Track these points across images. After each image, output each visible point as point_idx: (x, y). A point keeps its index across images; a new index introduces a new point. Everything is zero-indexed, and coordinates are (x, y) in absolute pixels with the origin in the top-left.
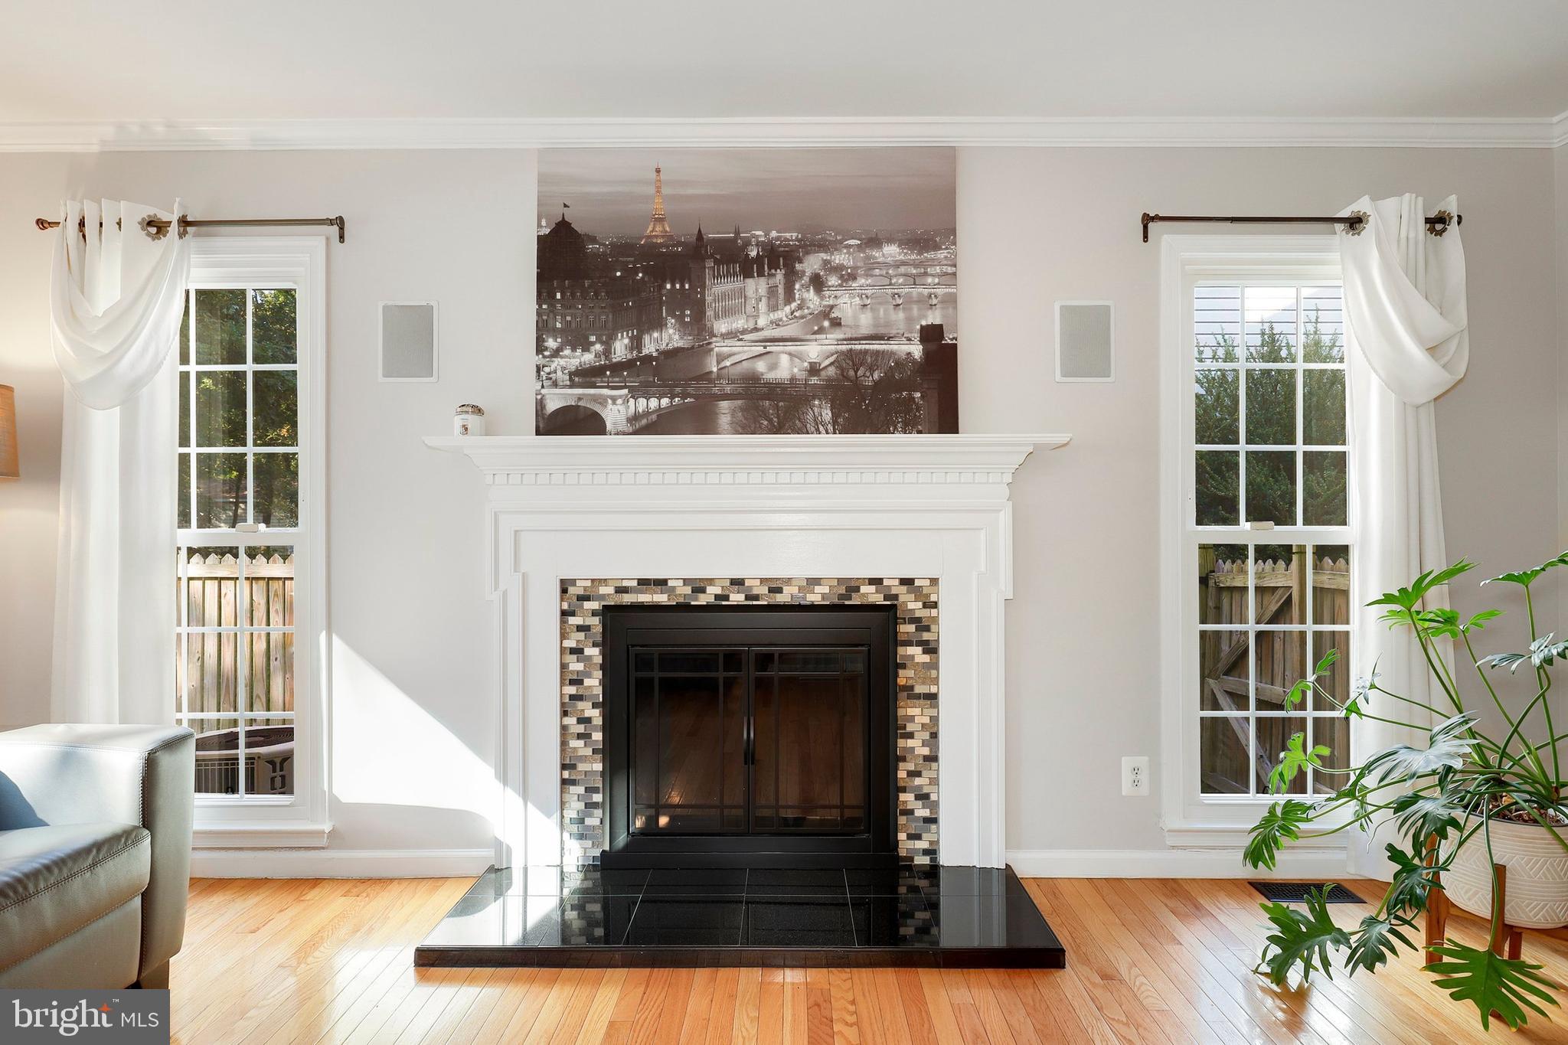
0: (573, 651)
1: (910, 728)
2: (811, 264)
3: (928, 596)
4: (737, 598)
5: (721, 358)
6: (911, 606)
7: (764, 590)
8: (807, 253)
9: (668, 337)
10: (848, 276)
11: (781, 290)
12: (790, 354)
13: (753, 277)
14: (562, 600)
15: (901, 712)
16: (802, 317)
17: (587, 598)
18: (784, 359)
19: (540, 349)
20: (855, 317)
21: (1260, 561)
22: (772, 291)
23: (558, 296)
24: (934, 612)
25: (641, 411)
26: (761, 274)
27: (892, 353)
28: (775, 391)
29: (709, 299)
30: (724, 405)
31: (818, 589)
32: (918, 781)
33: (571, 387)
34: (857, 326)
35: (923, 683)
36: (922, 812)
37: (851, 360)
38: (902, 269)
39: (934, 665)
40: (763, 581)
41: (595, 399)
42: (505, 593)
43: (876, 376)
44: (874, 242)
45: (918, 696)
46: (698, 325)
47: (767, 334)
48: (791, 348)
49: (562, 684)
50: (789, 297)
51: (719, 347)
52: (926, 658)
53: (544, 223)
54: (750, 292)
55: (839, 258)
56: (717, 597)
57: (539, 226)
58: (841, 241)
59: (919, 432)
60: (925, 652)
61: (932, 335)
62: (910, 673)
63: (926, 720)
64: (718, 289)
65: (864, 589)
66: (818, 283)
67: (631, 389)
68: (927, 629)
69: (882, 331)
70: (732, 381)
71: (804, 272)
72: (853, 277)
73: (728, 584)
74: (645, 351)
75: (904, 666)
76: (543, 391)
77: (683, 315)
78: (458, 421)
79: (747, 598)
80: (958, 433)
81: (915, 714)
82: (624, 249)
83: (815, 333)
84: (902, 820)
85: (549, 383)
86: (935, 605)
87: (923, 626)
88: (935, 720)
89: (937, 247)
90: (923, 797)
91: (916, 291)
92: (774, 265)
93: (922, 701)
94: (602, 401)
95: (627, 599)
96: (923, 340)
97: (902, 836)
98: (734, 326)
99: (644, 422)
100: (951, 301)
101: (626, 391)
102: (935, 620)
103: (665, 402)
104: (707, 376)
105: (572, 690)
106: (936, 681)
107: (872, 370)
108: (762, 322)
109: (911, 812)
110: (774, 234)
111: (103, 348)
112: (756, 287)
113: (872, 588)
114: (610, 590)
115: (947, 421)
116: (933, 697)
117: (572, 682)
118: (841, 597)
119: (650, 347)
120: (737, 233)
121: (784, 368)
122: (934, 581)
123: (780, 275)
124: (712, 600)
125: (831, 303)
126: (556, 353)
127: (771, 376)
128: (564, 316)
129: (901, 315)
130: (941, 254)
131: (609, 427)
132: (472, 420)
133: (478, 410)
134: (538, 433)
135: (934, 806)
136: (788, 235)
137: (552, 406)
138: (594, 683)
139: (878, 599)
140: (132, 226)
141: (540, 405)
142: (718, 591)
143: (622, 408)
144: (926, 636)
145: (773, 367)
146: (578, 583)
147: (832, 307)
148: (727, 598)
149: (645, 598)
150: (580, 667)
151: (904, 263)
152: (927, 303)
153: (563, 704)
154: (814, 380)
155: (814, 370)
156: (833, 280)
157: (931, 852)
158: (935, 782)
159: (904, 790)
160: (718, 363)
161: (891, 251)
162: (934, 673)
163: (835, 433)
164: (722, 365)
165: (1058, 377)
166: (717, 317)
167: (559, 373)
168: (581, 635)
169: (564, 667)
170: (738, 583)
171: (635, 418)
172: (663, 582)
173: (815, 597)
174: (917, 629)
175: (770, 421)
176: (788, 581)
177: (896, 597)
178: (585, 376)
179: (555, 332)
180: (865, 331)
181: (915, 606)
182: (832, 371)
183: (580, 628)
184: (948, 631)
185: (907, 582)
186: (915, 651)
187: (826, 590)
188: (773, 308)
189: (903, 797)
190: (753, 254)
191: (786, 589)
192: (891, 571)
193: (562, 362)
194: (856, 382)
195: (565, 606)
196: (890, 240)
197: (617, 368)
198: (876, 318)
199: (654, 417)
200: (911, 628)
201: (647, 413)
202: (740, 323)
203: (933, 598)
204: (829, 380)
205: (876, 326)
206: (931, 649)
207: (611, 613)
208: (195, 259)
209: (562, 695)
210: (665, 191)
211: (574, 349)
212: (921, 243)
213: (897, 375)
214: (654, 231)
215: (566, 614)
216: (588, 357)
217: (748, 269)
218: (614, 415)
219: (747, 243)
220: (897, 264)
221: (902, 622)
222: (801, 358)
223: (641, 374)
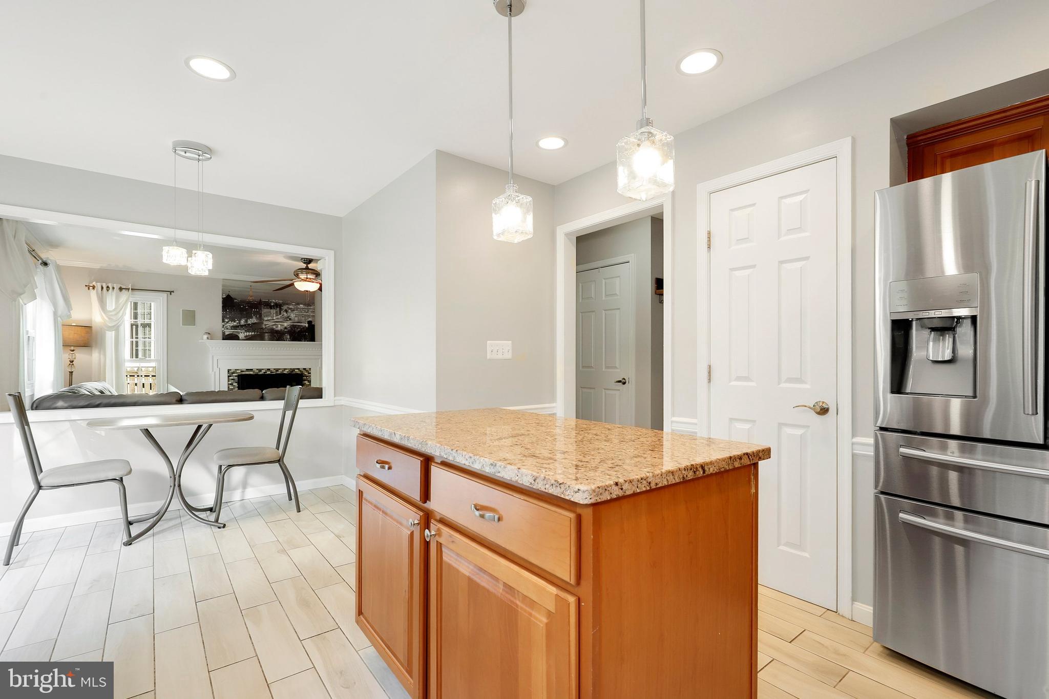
0: (230, 384)
2: (285, 307)
3: (309, 371)
5: (265, 325)
6: (305, 373)
8: (284, 305)
9: (253, 320)
10: (292, 310)
11: (278, 312)
13: (272, 309)
16: (283, 318)
17: (234, 373)
18: (279, 326)
19: (223, 321)
20: (294, 318)
22: (276, 312)
23: (227, 310)
25: (247, 335)
26: (274, 308)
27: (302, 326)
28: (277, 332)
29: (262, 313)
30: (266, 334)
31: (286, 370)
33: (231, 329)
34: (295, 320)
37: (293, 327)
39: (310, 385)
41: (237, 332)
42: (215, 371)
43: (299, 330)
44: (298, 304)
46: (260, 318)
47: (275, 321)
48: (281, 324)
50: (280, 314)
51: (265, 323)
52: (308, 383)
54: (272, 312)
55: (290, 307)
57: (223, 295)
58: (291, 303)
59: (308, 341)
61: (310, 322)
64: (265, 311)
66: (286, 311)
67: (245, 331)
69: (300, 321)
70: (268, 330)
71: (283, 309)
72: (294, 310)
74: (248, 323)
76: (224, 330)
77: (257, 316)
78: (205, 337)
80: (315, 341)
82: (243, 302)
83: (286, 321)
85: (226, 328)
86: (310, 373)
89: (311, 306)
91: (307, 314)
92: (277, 307)
94: (239, 333)
95: (244, 373)
96: (308, 323)
98: (268, 318)
99: (248, 337)
100: (314, 316)
102: (310, 376)
103: (253, 333)
104: (262, 328)
107: (298, 328)
108: (274, 318)
110: (277, 301)
112: (273, 311)
113: (297, 370)
114: (240, 371)
115: (312, 339)
118: (291, 372)
119: (250, 322)
120: (269, 300)
121: (279, 328)
122: (310, 369)
123: (278, 309)
124: (263, 373)
125: (289, 315)
126: (227, 322)
127: (276, 329)
128: (229, 315)
129: (303, 318)
130: (312, 307)
131: (240, 338)
132: (207, 336)
133: (210, 334)
134: (223, 339)
136: (280, 301)
137: (226, 333)
139: (299, 372)
140: (116, 289)
141: (224, 333)
142: (264, 371)
143: (243, 334)
144: (308, 379)
145: (277, 327)
146: (232, 370)
149: (247, 373)
150: (232, 387)
152: (309, 316)
154: (286, 330)
155: (286, 328)
156: (290, 311)
161: (302, 306)
163: (290, 341)
166: (264, 317)
167: (228, 326)
168: (233, 381)
169: (228, 387)
172: (252, 370)
174: (306, 378)
175: (277, 338)
176: (280, 369)
177: (302, 372)
178: (235, 327)
179: (227, 318)
182: (289, 328)
183: (232, 379)
184: (312, 378)
185: (304, 369)
186: (306, 382)
187: (288, 370)
188: (277, 315)
190: (272, 304)
192: (301, 366)
194: (294, 331)
195: (229, 373)
196: (301, 304)
197: (242, 326)
198: (298, 319)
199: (251, 336)
201: (249, 335)
202: (270, 318)
204: (289, 330)
206: (309, 381)
207: (238, 376)
210: (253, 290)
211: (231, 322)
212: (309, 305)
213: (304, 330)
214: (250, 299)
215: (228, 376)
216: (235, 323)
217: (271, 307)
218: (241, 336)
219: (271, 302)
220: (303, 309)
221: (304, 376)
222: (283, 325)
223: (247, 327)
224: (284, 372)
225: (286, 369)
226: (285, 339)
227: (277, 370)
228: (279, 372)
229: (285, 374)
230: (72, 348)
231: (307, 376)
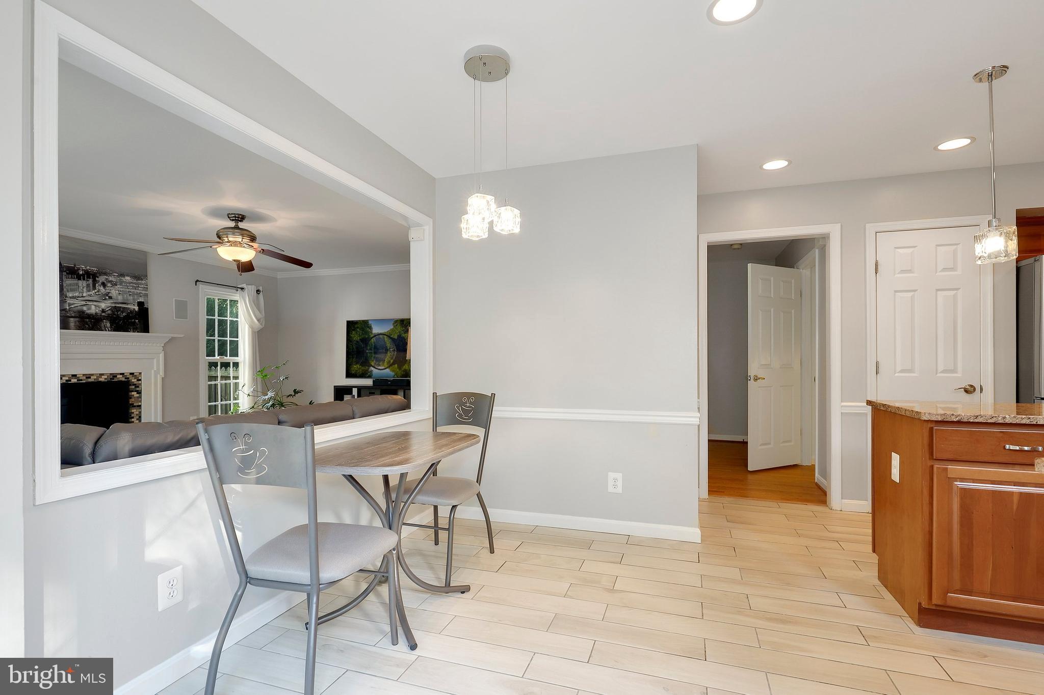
1: (132, 416)
2: (102, 279)
3: (138, 378)
4: (74, 381)
5: (70, 304)
6: (133, 381)
7: (84, 378)
8: (100, 275)
10: (114, 284)
11: (91, 285)
12: (95, 305)
13: (81, 280)
15: (130, 411)
16: (99, 295)
18: (93, 307)
20: (117, 296)
21: (223, 368)
22: (88, 286)
24: (140, 382)
26: (84, 279)
27: (129, 308)
28: (90, 316)
29: (64, 285)
30: (72, 319)
31: (103, 377)
34: (117, 299)
35: (137, 402)
37: (115, 309)
38: (131, 284)
39: (140, 397)
40: (84, 375)
43: (124, 314)
44: (122, 275)
45: (135, 406)
47: (87, 298)
48: (95, 303)
50: (94, 288)
51: (69, 301)
52: (138, 395)
54: (80, 285)
55: (111, 278)
56: (66, 380)
58: (111, 274)
59: (138, 332)
60: (137, 393)
61: (141, 304)
62: (133, 400)
63: (137, 413)
64: (68, 282)
66: (104, 285)
68: (138, 387)
69: (125, 302)
70: (75, 312)
71: (99, 281)
72: (116, 284)
73: (71, 376)
75: (131, 398)
79: (78, 381)
80: (149, 332)
83: (104, 300)
86: (140, 380)
88: (140, 412)
89: (142, 279)
91: (136, 291)
92: (89, 277)
93: (136, 408)
96: (138, 306)
98: (75, 295)
100: (146, 295)
102: (141, 384)
106: (141, 401)
107: (122, 312)
108: (85, 295)
110: (88, 268)
112: (82, 283)
113: (121, 376)
115: (145, 329)
116: (140, 406)
118: (111, 379)
120: (75, 265)
121: (93, 310)
122: (140, 373)
123: (91, 281)
125: (109, 291)
127: (89, 312)
129: (131, 297)
130: (143, 282)
136: (93, 269)
139: (123, 379)
142: (67, 379)
144: (137, 389)
145: (89, 309)
147: (109, 293)
148: (70, 381)
152: (139, 295)
154: (103, 314)
155: (103, 311)
156: (109, 285)
160: (69, 306)
161: (128, 278)
162: (140, 399)
163: (111, 331)
164: (70, 307)
165: (174, 318)
166: (68, 291)
170: (74, 376)
173: (102, 379)
174: (135, 387)
175: (89, 326)
176: (92, 375)
177: (128, 378)
180: (120, 301)
181: (134, 380)
182: (109, 312)
184: (144, 388)
185: (132, 374)
186: (134, 393)
187: (106, 377)
188: (89, 291)
190: (81, 273)
191: (92, 377)
192: (127, 370)
194: (118, 316)
196: (128, 276)
198: (123, 298)
200: (134, 387)
202: (77, 294)
203: (140, 378)
204: (109, 314)
205: (123, 300)
206: (139, 392)
212: (138, 278)
213: (131, 315)
217: (79, 277)
219: (79, 269)
221: (131, 385)
222: (99, 307)
224: (100, 379)
225: (103, 374)
226: (103, 329)
227: (88, 376)
228: (92, 379)
229: (101, 382)
231: (135, 384)
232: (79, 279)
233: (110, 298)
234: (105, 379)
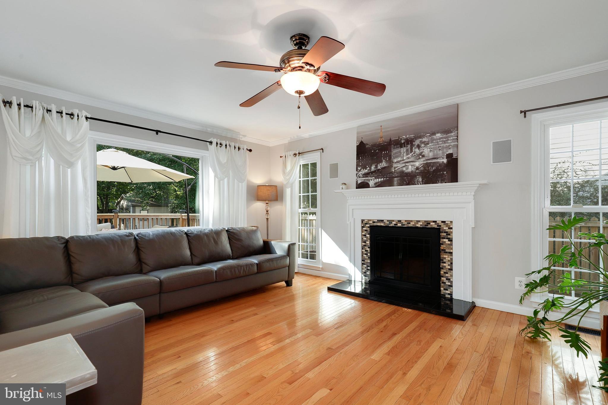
0: (364, 235)
1: (444, 260)
2: (417, 142)
4: (399, 225)
5: (395, 168)
6: (445, 228)
7: (406, 223)
8: (416, 139)
9: (384, 164)
10: (426, 144)
11: (409, 150)
12: (411, 165)
13: (403, 147)
14: (362, 224)
15: (442, 256)
16: (415, 156)
17: (367, 224)
18: (410, 167)
19: (357, 170)
20: (428, 154)
22: (407, 150)
23: (361, 158)
24: (451, 230)
25: (377, 182)
26: (404, 146)
27: (438, 162)
28: (408, 175)
29: (392, 154)
30: (396, 179)
31: (419, 223)
32: (447, 275)
33: (363, 178)
34: (429, 156)
35: (448, 249)
36: (448, 283)
37: (427, 165)
38: (441, 140)
39: (451, 245)
40: (406, 221)
41: (367, 180)
42: (350, 222)
43: (434, 168)
44: (434, 134)
45: (447, 252)
46: (390, 161)
47: (406, 161)
48: (412, 164)
49: (362, 242)
50: (411, 151)
51: (395, 165)
52: (449, 243)
53: (358, 143)
54: (402, 151)
55: (424, 139)
56: (395, 224)
58: (425, 135)
59: (445, 183)
60: (449, 241)
61: (449, 156)
62: (445, 246)
63: (449, 259)
64: (394, 151)
65: (431, 224)
66: (419, 147)
67: (375, 177)
68: (449, 235)
69: (436, 157)
70: (397, 173)
71: (415, 144)
72: (428, 144)
73: (397, 221)
74: (378, 168)
75: (442, 244)
76: (357, 179)
77: (387, 159)
78: (341, 187)
79: (402, 225)
80: (457, 182)
81: (446, 257)
82: (374, 145)
83: (418, 159)
84: (442, 285)
85: (359, 177)
86: (451, 228)
87: (448, 234)
88: (452, 259)
89: (451, 132)
90: (448, 279)
91: (445, 145)
92: (408, 144)
93: (448, 254)
94: (369, 180)
95: (375, 224)
96: (447, 158)
97: (442, 289)
98: (398, 160)
99: (378, 184)
100: (456, 146)
101: (374, 177)
102: (452, 232)
103: (382, 179)
104: (392, 173)
105: (364, 244)
106: (452, 249)
107: (432, 167)
108: (405, 158)
109: (445, 283)
110: (408, 136)
111: (288, 178)
112: (403, 150)
113: (434, 223)
114: (371, 222)
115: (454, 178)
116: (452, 253)
117: (364, 242)
118: (425, 225)
119: (379, 167)
120: (399, 137)
121: (410, 169)
122: (451, 222)
123: (409, 146)
124: (393, 225)
125: (422, 151)
126: (360, 171)
127: (407, 171)
128: (361, 162)
129: (441, 152)
130: (452, 134)
131: (370, 186)
132: (344, 186)
133: (345, 184)
134: (356, 189)
135: (452, 282)
136: (411, 136)
137: (359, 182)
138: (368, 242)
139: (436, 226)
140: (292, 155)
141: (357, 182)
142: (395, 223)
143: (373, 181)
144: (449, 237)
145: (407, 169)
146: (365, 220)
147: (422, 152)
148: (397, 225)
149: (379, 224)
150: (365, 239)
151: (442, 138)
152: (448, 148)
153: (362, 247)
154: (417, 171)
155: (417, 168)
156: (423, 145)
157: (451, 294)
158: (452, 276)
159: (443, 277)
160: (394, 169)
161: (438, 135)
162: (451, 246)
163: (422, 184)
164: (395, 170)
165: (492, 163)
166: (394, 158)
167: (361, 175)
168: (366, 232)
169: (362, 238)
170: (399, 221)
171: (376, 183)
172: (383, 221)
173: (418, 225)
174: (446, 234)
175: (406, 182)
176: (412, 221)
177: (440, 226)
178: (366, 175)
179: (360, 166)
180: (431, 157)
181: (446, 228)
182: (422, 168)
183: (366, 230)
184: (455, 236)
185: (444, 222)
186: (446, 240)
187: (421, 223)
188: (407, 154)
189: (442, 278)
190: (403, 142)
191: (411, 223)
192: (439, 219)
193: (361, 172)
194: (429, 171)
195: (363, 225)
196: (438, 133)
197: (372, 173)
199: (380, 183)
200: (445, 234)
201: (378, 182)
202: (399, 159)
203: (451, 226)
204: (421, 170)
205: (434, 155)
206: (451, 240)
207: (371, 227)
208: (301, 159)
209: (362, 245)
210: (383, 130)
211: (363, 169)
212: (447, 132)
213: (441, 168)
214: (380, 140)
215: (363, 227)
216: (366, 171)
217: (401, 145)
218: (371, 183)
219: (401, 139)
220: (440, 139)
221: (442, 232)
222: (414, 166)
223: (377, 173)
224: (417, 225)
225: (419, 221)
226: (416, 183)
227: (409, 222)
228: (411, 225)
229: (417, 227)
230: (267, 202)
231: (447, 232)
232: (401, 147)
233: (423, 156)
234: (421, 225)
